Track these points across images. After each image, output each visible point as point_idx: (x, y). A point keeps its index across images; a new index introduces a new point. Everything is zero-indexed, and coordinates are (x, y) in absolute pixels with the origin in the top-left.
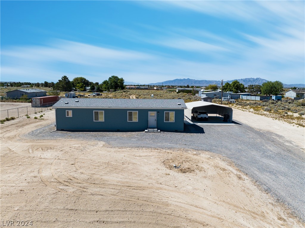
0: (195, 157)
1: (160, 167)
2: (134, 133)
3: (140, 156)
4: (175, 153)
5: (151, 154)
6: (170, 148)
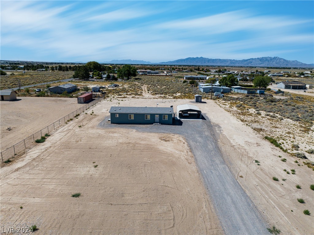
0: (173, 136)
1: (158, 140)
2: (148, 125)
3: (151, 136)
4: (165, 135)
5: (156, 135)
6: (163, 133)
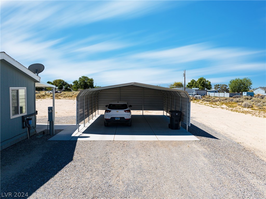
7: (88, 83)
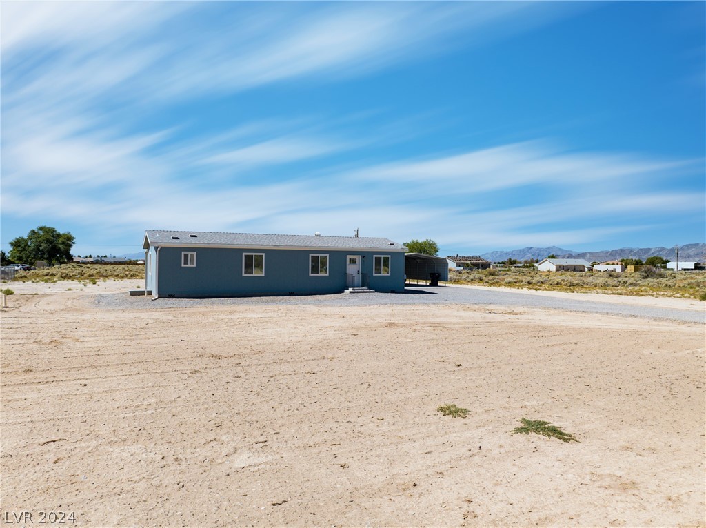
7: (61, 246)
